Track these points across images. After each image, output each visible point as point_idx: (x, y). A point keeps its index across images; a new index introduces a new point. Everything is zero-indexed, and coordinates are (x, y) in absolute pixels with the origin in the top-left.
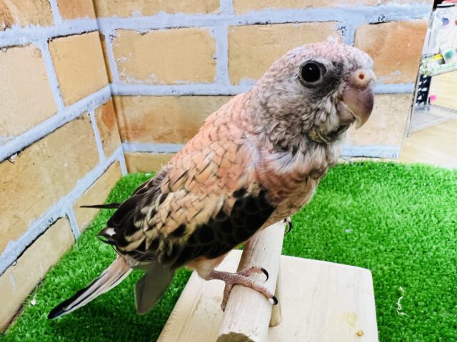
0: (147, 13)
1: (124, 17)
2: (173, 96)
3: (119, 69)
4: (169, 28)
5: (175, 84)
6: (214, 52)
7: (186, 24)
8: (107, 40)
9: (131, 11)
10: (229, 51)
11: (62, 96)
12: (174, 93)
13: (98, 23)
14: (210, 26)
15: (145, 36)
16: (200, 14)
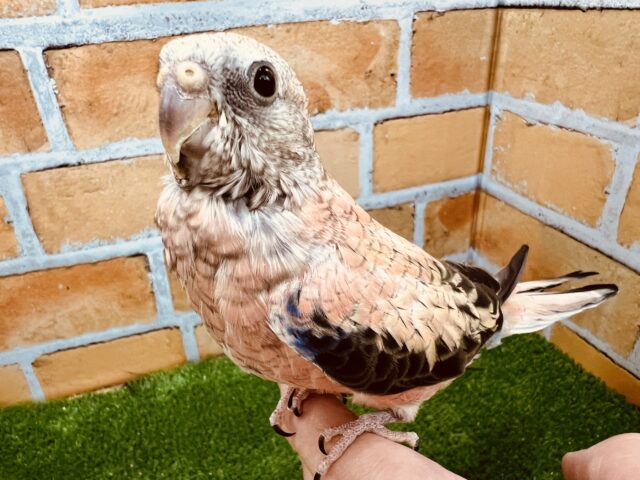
0: (542, 99)
1: (516, 97)
2: (539, 220)
3: (494, 161)
4: (561, 127)
5: (546, 206)
6: (607, 182)
7: (583, 128)
8: (493, 120)
9: (525, 91)
10: (630, 189)
11: (374, 181)
12: (541, 218)
13: (487, 97)
14: (615, 141)
15: (531, 128)
16: (606, 119)
